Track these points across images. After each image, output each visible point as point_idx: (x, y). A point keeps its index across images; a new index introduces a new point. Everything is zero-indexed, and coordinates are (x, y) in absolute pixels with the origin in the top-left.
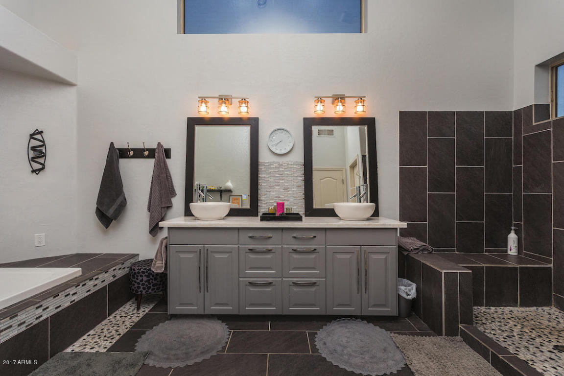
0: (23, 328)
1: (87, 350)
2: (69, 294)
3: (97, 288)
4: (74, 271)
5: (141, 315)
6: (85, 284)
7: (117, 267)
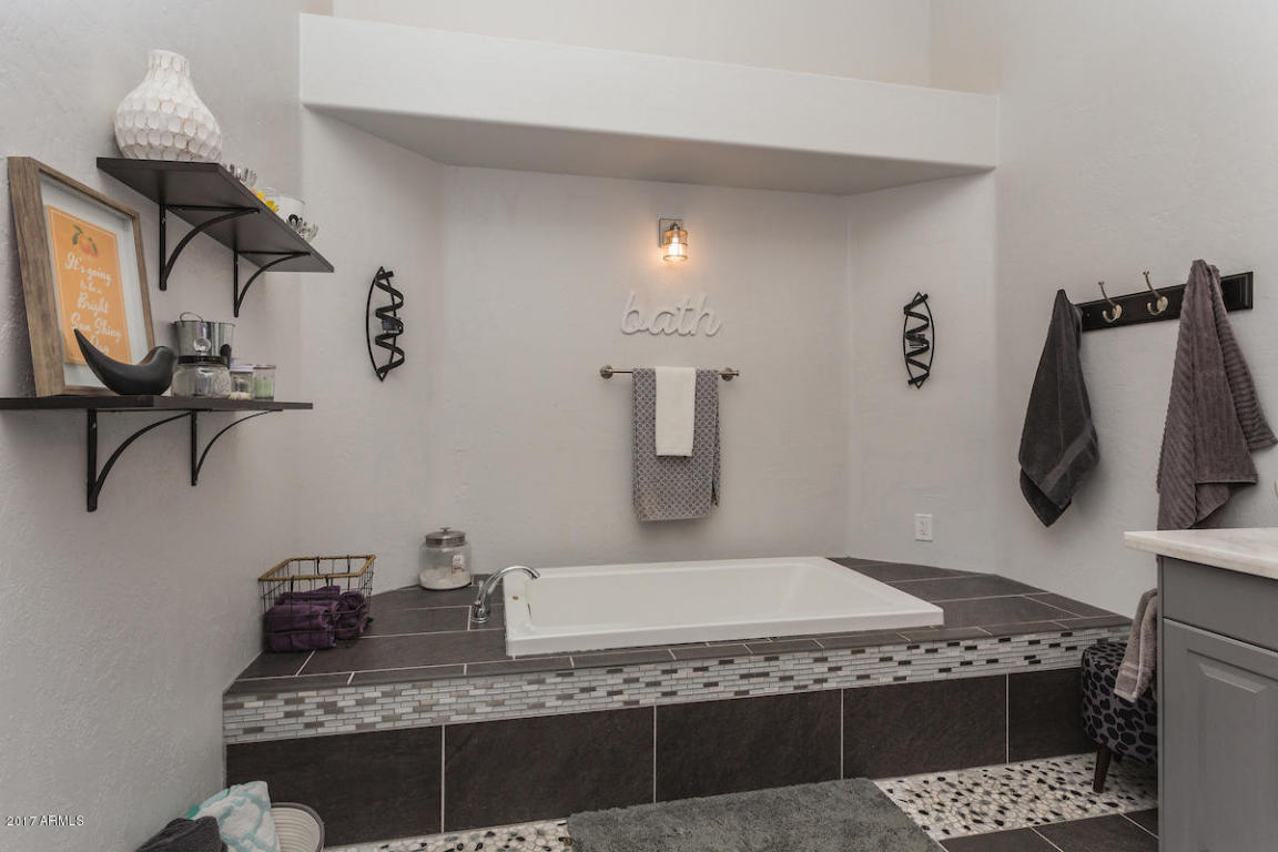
0: (788, 688)
1: (912, 810)
2: (890, 659)
3: (969, 672)
4: (925, 612)
5: (1099, 808)
6: (935, 651)
7: (1046, 638)
